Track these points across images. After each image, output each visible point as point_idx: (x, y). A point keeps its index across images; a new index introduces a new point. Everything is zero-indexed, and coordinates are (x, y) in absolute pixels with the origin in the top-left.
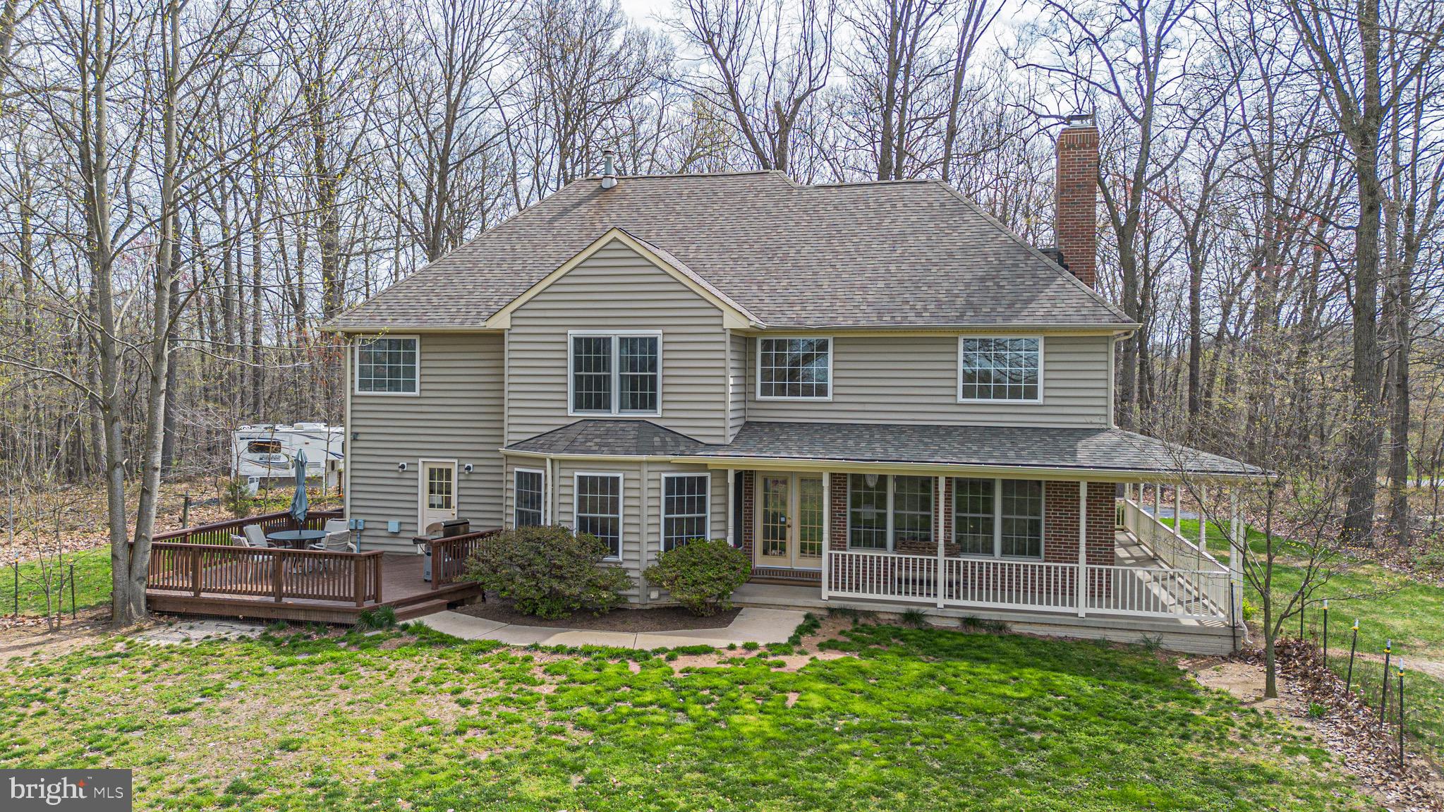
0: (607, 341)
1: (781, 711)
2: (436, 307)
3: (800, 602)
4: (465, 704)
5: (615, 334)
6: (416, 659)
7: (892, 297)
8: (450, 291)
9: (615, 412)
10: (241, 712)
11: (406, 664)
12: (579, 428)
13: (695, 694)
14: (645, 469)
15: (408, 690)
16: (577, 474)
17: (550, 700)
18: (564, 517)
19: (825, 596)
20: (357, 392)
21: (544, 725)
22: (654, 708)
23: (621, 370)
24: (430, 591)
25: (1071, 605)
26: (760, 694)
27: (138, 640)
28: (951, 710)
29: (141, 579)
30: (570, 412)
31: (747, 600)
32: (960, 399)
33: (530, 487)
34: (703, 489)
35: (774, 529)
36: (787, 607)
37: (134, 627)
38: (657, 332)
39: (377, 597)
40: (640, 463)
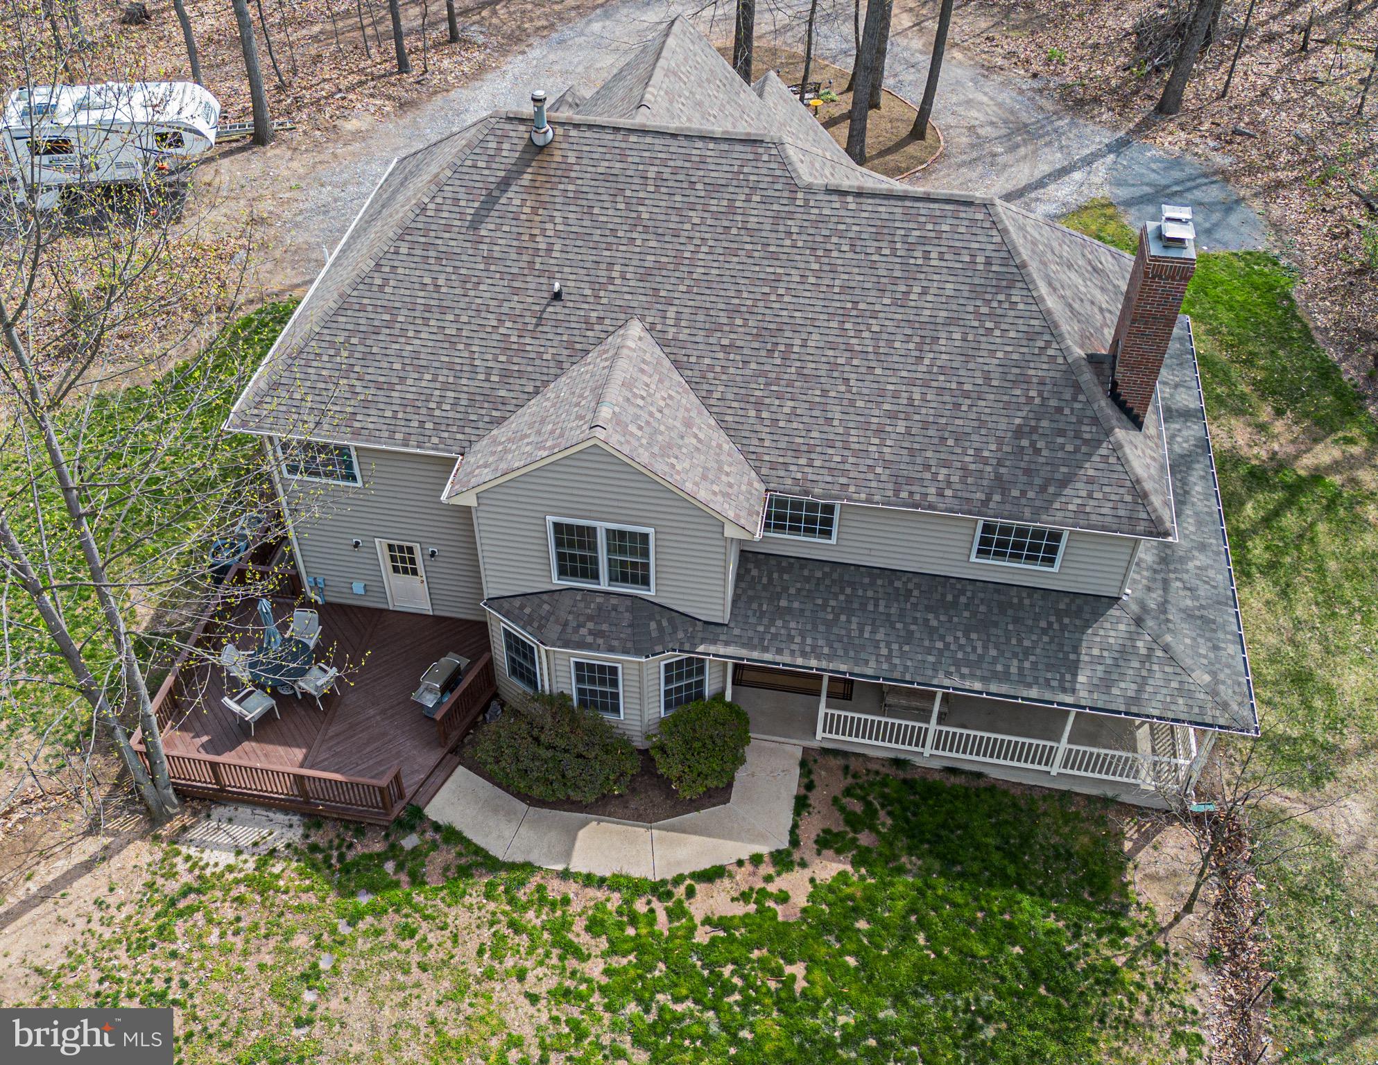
0: (592, 531)
1: (791, 1006)
3: (796, 741)
5: (601, 525)
6: (466, 901)
7: (912, 453)
9: (604, 585)
10: (356, 1027)
11: (462, 914)
12: (566, 595)
13: (718, 975)
14: (645, 664)
15: (478, 971)
16: (574, 659)
17: (603, 991)
18: (562, 686)
19: (820, 734)
20: (286, 475)
23: (609, 554)
24: (442, 751)
25: (1047, 766)
27: (193, 852)
30: (555, 581)
32: (973, 559)
33: (521, 647)
37: (176, 824)
38: (648, 530)
39: (400, 795)
40: (639, 662)
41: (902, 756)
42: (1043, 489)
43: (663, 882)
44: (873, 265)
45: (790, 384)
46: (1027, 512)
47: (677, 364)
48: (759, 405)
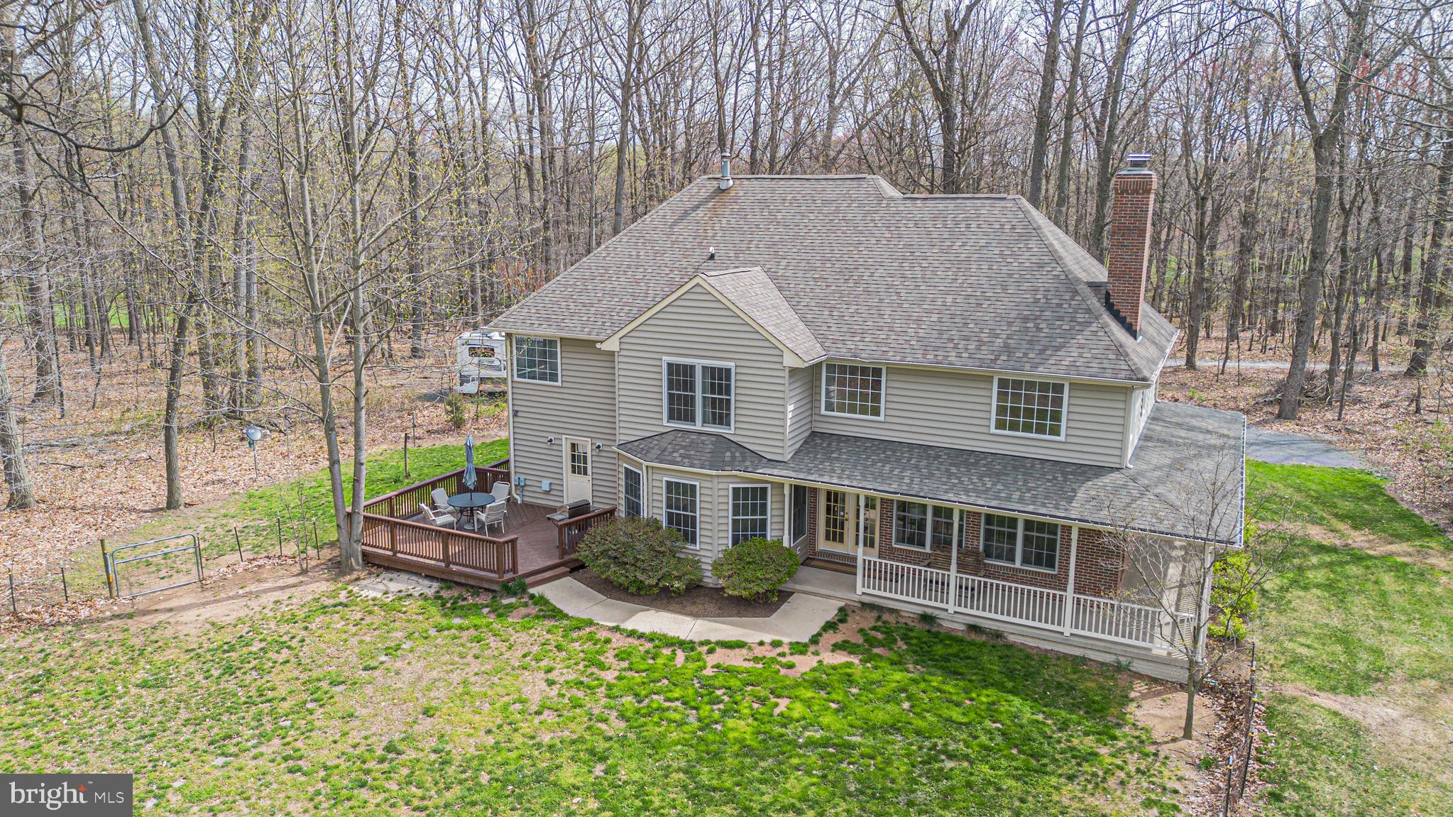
0: (692, 367)
1: (766, 719)
2: (572, 315)
3: (838, 594)
4: (551, 683)
5: (699, 363)
6: (531, 632)
7: (941, 332)
8: (584, 299)
9: (698, 426)
10: (407, 676)
11: (523, 637)
12: (670, 437)
13: (711, 693)
14: (716, 481)
15: (517, 664)
16: (665, 479)
17: (610, 687)
18: (656, 511)
19: (860, 590)
20: (516, 379)
21: (596, 712)
22: (678, 704)
23: (704, 392)
24: (558, 561)
25: (1059, 624)
26: (759, 698)
27: (356, 589)
28: (899, 730)
29: (358, 541)
30: (665, 423)
31: (798, 587)
32: (993, 430)
33: (633, 480)
34: (764, 496)
35: (835, 520)
36: (829, 597)
37: (354, 576)
38: (731, 365)
39: (514, 570)
40: (711, 476)
41: (929, 611)
42: (1042, 352)
43: (692, 642)
44: (929, 233)
45: (857, 296)
46: (1027, 366)
47: (780, 289)
48: (832, 309)
